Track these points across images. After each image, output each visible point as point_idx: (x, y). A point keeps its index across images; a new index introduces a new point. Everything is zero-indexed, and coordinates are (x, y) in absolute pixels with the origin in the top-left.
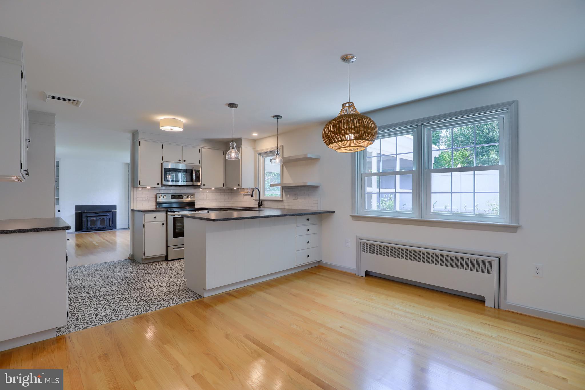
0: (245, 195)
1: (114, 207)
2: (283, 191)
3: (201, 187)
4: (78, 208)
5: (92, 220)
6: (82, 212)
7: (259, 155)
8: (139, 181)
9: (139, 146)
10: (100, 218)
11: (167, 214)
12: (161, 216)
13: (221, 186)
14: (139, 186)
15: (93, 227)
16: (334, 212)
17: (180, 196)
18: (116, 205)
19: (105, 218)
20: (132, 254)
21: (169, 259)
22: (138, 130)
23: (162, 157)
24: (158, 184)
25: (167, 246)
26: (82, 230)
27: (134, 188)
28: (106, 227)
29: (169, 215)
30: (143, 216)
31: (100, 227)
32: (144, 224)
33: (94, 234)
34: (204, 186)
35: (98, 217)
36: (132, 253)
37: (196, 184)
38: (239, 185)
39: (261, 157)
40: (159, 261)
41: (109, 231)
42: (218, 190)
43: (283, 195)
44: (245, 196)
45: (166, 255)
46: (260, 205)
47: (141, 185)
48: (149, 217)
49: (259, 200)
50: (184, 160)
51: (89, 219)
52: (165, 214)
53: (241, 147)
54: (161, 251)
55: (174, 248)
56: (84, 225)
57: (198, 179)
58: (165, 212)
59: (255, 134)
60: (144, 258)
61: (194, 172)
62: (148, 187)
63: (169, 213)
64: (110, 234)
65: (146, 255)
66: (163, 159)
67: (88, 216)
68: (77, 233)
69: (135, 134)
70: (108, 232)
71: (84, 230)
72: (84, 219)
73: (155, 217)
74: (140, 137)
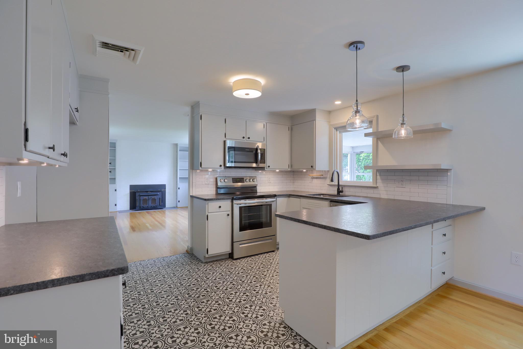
0: (313, 178)
1: (164, 186)
2: (378, 174)
3: (266, 169)
4: (132, 187)
5: (144, 199)
6: (135, 191)
7: (335, 130)
8: (201, 162)
9: (200, 120)
10: (151, 198)
11: (232, 202)
12: (226, 204)
13: (286, 167)
14: (200, 168)
15: (145, 206)
16: (484, 209)
17: (241, 180)
18: (165, 184)
19: (155, 197)
20: (191, 248)
21: (235, 257)
22: (199, 102)
23: (225, 133)
24: (221, 166)
25: (232, 242)
26: (135, 208)
27: (193, 171)
28: (156, 206)
29: (235, 204)
30: (207, 206)
31: (151, 206)
32: (207, 216)
33: (146, 213)
34: (269, 168)
35: (149, 196)
36: (190, 246)
37: (261, 165)
38: (312, 167)
39: (338, 132)
40: (223, 259)
41: (160, 210)
42: (283, 172)
43: (378, 180)
44: (313, 180)
45: (230, 252)
46: (339, 192)
47: (202, 167)
48: (213, 206)
49: (338, 185)
50: (248, 137)
51: (142, 198)
52: (230, 202)
53: (315, 120)
54: (226, 248)
55: (240, 244)
56: (138, 204)
57: (263, 160)
58: (230, 200)
59: (338, 103)
60: (207, 256)
61: (259, 151)
62: (210, 170)
63: (235, 202)
64: (160, 214)
65: (209, 253)
66: (226, 136)
67: (141, 195)
68: (131, 211)
69: (195, 107)
70: (158, 211)
71: (137, 208)
72: (137, 198)
73: (220, 207)
74: (202, 110)
